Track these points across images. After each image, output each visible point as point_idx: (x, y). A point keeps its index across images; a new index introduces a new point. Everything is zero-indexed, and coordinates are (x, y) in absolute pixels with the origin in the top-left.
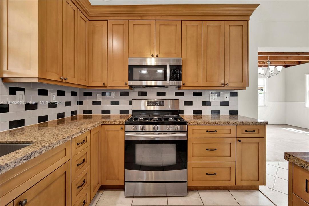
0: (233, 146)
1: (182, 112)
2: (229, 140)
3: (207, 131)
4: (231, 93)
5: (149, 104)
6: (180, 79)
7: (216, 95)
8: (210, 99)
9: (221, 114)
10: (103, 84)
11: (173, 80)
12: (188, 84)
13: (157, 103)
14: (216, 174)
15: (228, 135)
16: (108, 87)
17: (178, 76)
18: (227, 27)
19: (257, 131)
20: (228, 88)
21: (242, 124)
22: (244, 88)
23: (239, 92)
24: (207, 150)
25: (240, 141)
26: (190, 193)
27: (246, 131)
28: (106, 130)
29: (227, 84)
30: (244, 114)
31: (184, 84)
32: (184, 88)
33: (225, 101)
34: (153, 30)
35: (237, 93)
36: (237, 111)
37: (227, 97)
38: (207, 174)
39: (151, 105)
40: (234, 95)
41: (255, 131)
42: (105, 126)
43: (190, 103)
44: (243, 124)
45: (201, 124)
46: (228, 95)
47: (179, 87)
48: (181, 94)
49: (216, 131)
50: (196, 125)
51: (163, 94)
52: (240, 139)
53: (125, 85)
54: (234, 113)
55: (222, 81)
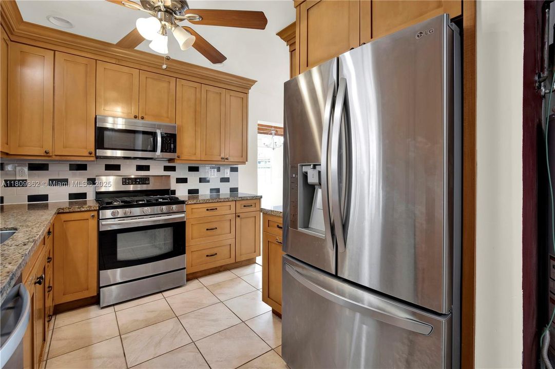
0: (233, 223)
1: (174, 192)
2: (229, 217)
3: (207, 210)
4: (231, 168)
5: (125, 182)
6: (174, 151)
7: (216, 170)
8: (209, 175)
9: (221, 192)
10: (46, 152)
11: (166, 152)
12: (184, 157)
13: (138, 180)
14: (216, 254)
15: (229, 212)
16: (54, 157)
17: (172, 147)
18: (228, 97)
19: (253, 205)
20: (228, 163)
21: (241, 199)
22: (244, 163)
23: (240, 167)
24: (207, 230)
25: (239, 216)
26: (188, 282)
27: (245, 206)
28: (64, 221)
29: (227, 159)
30: (243, 191)
31: (178, 157)
32: (178, 162)
33: (226, 177)
34: (136, 82)
35: (237, 168)
36: (237, 188)
37: (227, 173)
38: (207, 256)
39: (129, 184)
40: (234, 170)
41: (252, 205)
42: (62, 216)
43: (183, 181)
44: (243, 199)
45: (201, 202)
46: (229, 170)
47: (170, 160)
48: (173, 169)
49: (216, 209)
50: (195, 204)
51: (147, 168)
52: (238, 214)
53: (88, 155)
54: (234, 190)
55: (223, 156)
